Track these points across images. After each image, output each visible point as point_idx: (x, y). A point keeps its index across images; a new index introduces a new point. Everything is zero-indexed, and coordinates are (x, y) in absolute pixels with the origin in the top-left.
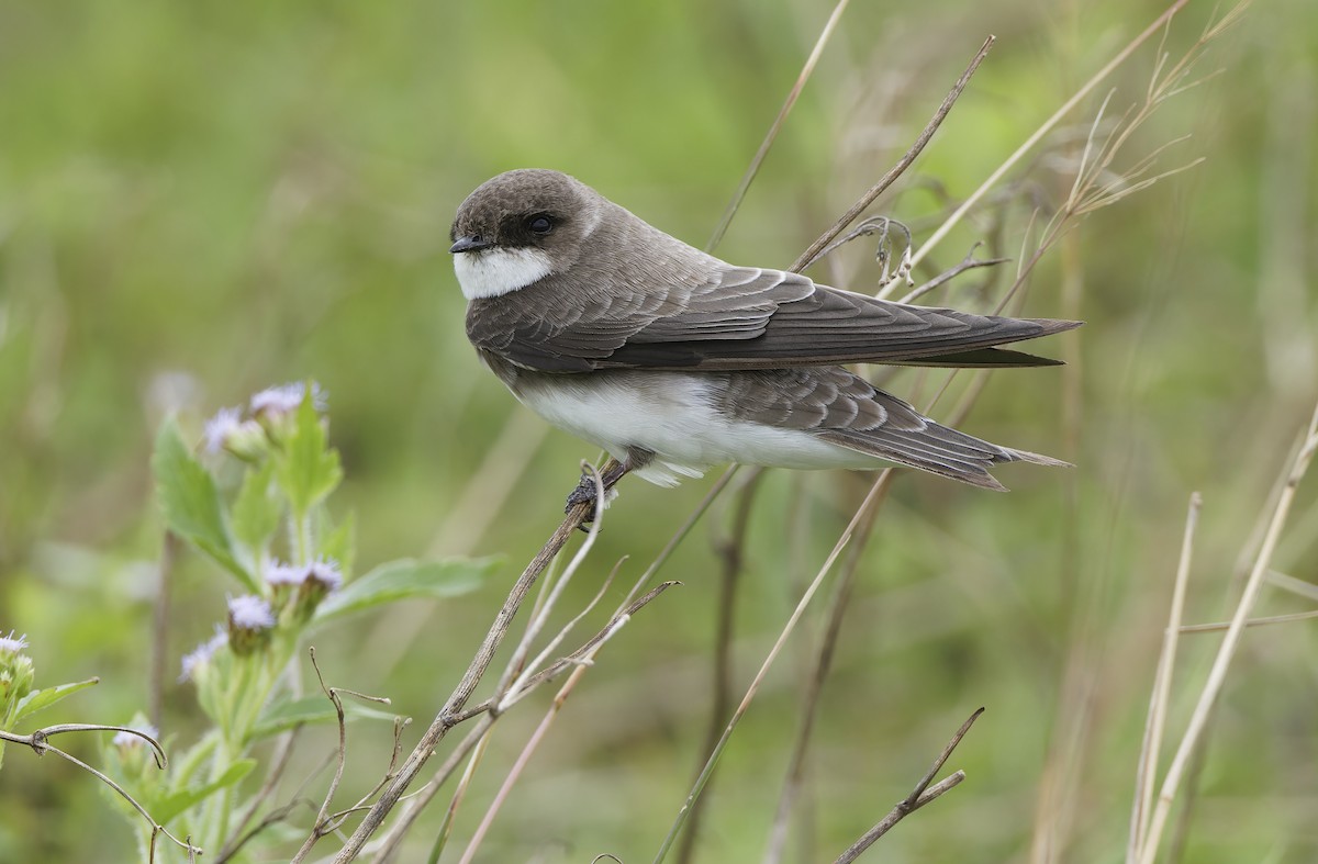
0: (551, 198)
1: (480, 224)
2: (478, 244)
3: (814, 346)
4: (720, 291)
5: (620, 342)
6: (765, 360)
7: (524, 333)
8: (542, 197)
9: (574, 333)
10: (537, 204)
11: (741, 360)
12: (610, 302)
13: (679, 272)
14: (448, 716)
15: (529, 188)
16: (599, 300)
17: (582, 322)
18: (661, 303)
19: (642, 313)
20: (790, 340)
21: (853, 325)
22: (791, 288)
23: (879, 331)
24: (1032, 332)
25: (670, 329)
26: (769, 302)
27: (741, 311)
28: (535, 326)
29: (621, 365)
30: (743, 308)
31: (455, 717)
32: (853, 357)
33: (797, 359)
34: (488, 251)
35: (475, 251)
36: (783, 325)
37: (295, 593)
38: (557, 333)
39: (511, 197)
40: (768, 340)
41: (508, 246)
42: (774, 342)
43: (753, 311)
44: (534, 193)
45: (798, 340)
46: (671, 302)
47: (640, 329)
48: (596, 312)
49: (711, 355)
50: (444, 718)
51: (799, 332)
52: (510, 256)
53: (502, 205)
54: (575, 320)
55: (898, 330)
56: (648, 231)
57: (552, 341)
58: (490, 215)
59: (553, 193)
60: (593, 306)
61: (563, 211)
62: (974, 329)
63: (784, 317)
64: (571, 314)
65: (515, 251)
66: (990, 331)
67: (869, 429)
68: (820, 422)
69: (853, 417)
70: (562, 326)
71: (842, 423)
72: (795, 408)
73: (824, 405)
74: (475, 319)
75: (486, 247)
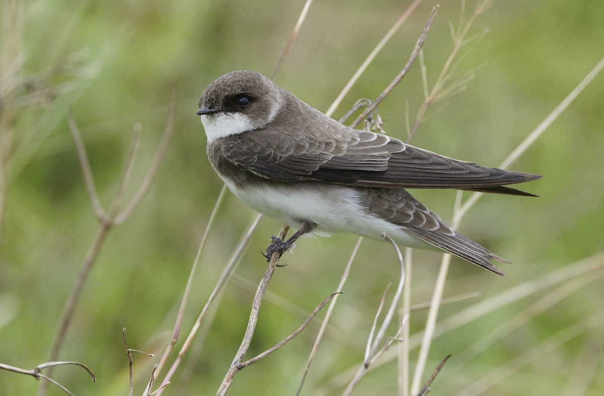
0: (250, 87)
1: (213, 100)
2: (211, 110)
3: (414, 178)
4: (360, 144)
5: (316, 167)
6: (389, 183)
7: (263, 158)
8: (245, 86)
9: (291, 159)
10: (243, 89)
11: (377, 182)
12: (307, 145)
14: (238, 364)
15: (239, 81)
16: (302, 144)
17: (295, 155)
18: (334, 148)
19: (325, 153)
20: (400, 173)
21: (431, 168)
23: (445, 172)
24: (521, 179)
25: (341, 162)
26: (386, 152)
27: (374, 156)
28: (269, 155)
29: (315, 179)
30: (375, 154)
31: (243, 364)
32: (434, 185)
33: (405, 184)
34: (217, 115)
35: (210, 114)
36: (395, 165)
38: (282, 160)
39: (229, 86)
40: (390, 173)
41: (227, 112)
42: (392, 174)
43: (380, 156)
44: (241, 83)
45: (405, 173)
47: (326, 162)
48: (302, 150)
49: (362, 178)
50: (237, 365)
52: (228, 117)
53: (225, 90)
54: (291, 153)
55: (454, 172)
57: (280, 164)
58: (218, 95)
59: (251, 84)
60: (299, 147)
61: (256, 93)
62: (492, 175)
63: (396, 161)
64: (288, 150)
65: (231, 114)
66: (499, 177)
67: (431, 230)
68: (410, 221)
69: (424, 223)
70: (284, 156)
71: (418, 225)
72: (398, 212)
73: (411, 213)
74: (232, 148)
75: (216, 112)
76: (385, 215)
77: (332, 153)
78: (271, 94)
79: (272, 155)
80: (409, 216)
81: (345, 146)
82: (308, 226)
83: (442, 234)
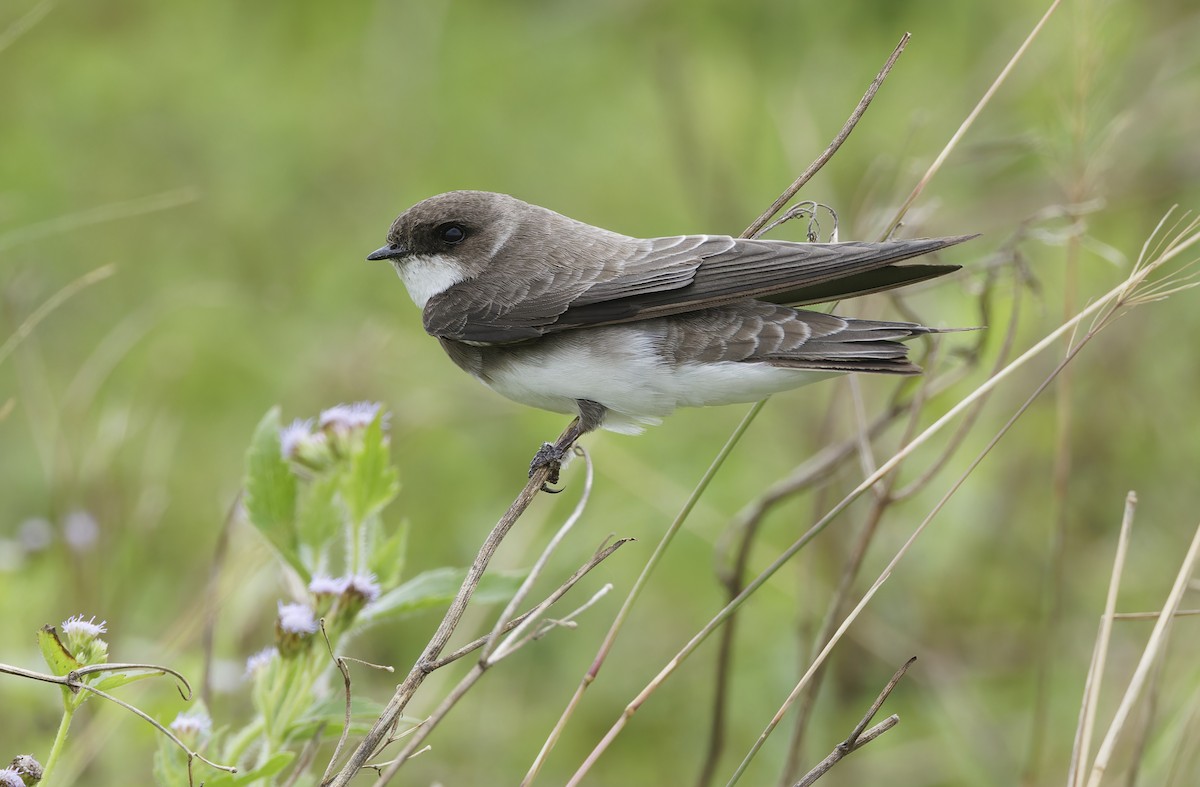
1: (398, 233)
4: (651, 255)
5: (563, 307)
6: (695, 302)
7: (476, 316)
8: (457, 211)
10: (451, 216)
11: (674, 305)
14: (425, 663)
16: (542, 278)
17: (530, 298)
18: (599, 273)
19: (582, 282)
20: (717, 283)
21: (773, 263)
22: (714, 244)
24: (936, 245)
26: (695, 258)
27: (669, 267)
28: (486, 308)
29: (566, 326)
30: (672, 265)
33: (724, 297)
34: (405, 259)
35: (395, 258)
36: (709, 272)
38: (506, 312)
39: (430, 209)
40: (697, 286)
41: (420, 253)
42: (702, 287)
43: (682, 266)
44: (451, 206)
45: (725, 281)
46: (608, 270)
47: (580, 294)
48: (541, 289)
49: (646, 305)
51: (724, 276)
52: (424, 262)
53: (419, 216)
54: (523, 297)
55: (813, 262)
57: (503, 318)
58: (406, 224)
60: (538, 284)
61: (475, 221)
63: (708, 267)
64: (518, 294)
65: (427, 258)
66: (897, 250)
68: (753, 351)
69: (780, 341)
71: (770, 348)
72: (728, 344)
73: (754, 336)
74: (431, 313)
75: (403, 254)
76: (709, 357)
77: (596, 280)
78: (501, 221)
80: (751, 342)
81: (621, 264)
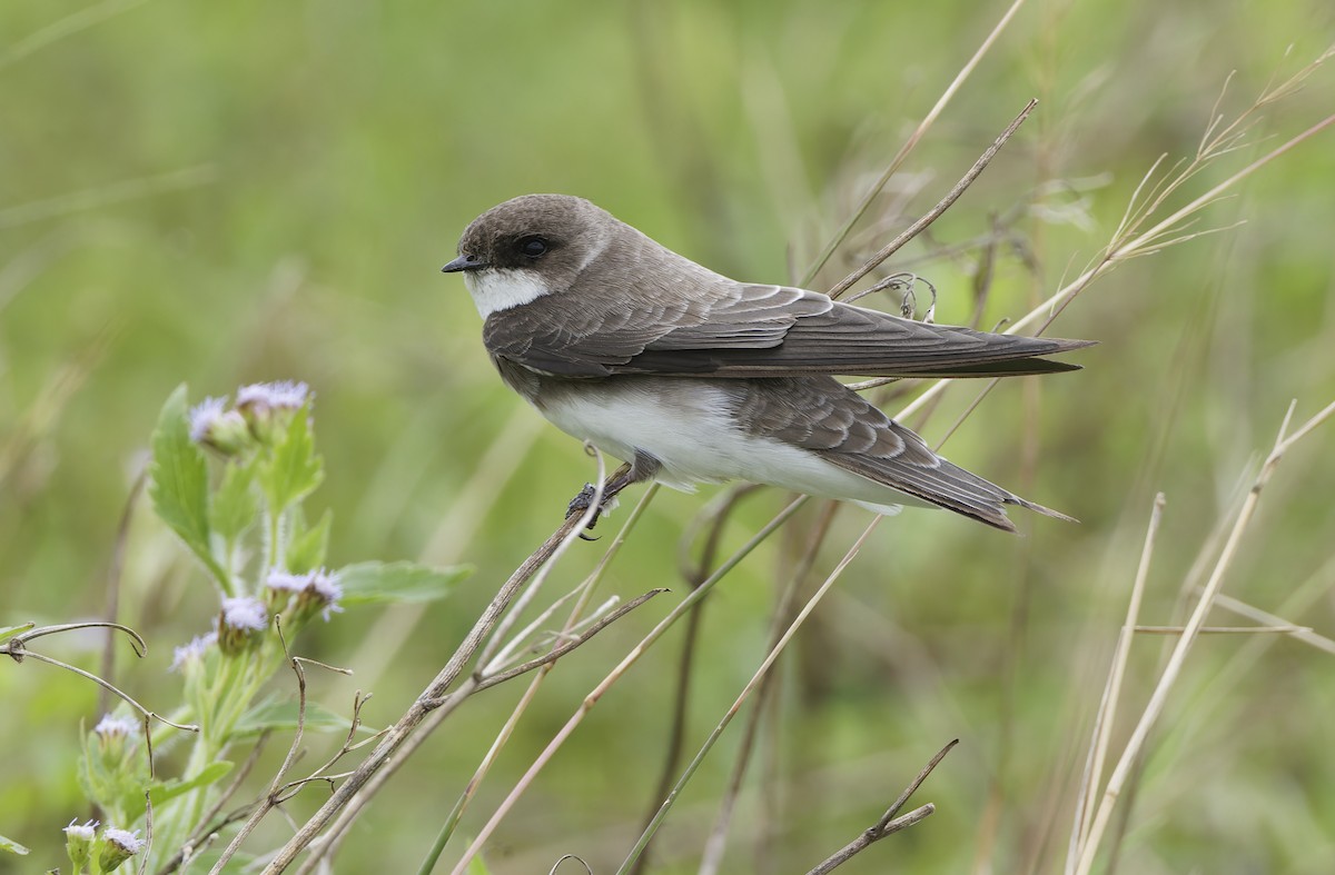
0: (548, 224)
1: (475, 244)
2: (471, 264)
3: (831, 356)
4: (739, 305)
5: (638, 349)
6: (781, 368)
7: (542, 341)
8: (540, 221)
9: (594, 343)
10: (534, 227)
11: (758, 367)
13: (696, 289)
15: (530, 211)
17: (603, 332)
18: (681, 315)
19: (662, 323)
20: (807, 351)
22: (810, 303)
23: (896, 345)
24: (1048, 348)
25: (688, 338)
26: (788, 316)
27: (758, 323)
28: (553, 335)
29: (640, 371)
30: (762, 320)
33: (813, 368)
34: (483, 272)
35: (473, 269)
36: (801, 337)
37: (293, 600)
38: (576, 342)
39: (509, 219)
40: (786, 350)
41: (501, 267)
42: (791, 352)
43: (772, 323)
44: (530, 216)
45: (816, 350)
46: (692, 314)
47: (658, 338)
49: (730, 362)
51: (816, 343)
52: (503, 277)
53: (499, 226)
54: (596, 330)
55: (914, 344)
56: (660, 250)
57: (571, 349)
58: (485, 235)
59: (552, 218)
60: (613, 317)
61: (560, 234)
62: (990, 344)
63: (802, 330)
64: (590, 324)
65: (508, 271)
66: (1007, 346)
67: (887, 457)
68: (840, 442)
69: (871, 444)
70: (581, 335)
71: (859, 447)
72: (815, 428)
73: (844, 428)
74: (493, 328)
75: (481, 267)
76: (791, 436)
77: (677, 323)
78: (588, 233)
79: (559, 335)
80: (840, 433)
81: (706, 310)
82: (645, 466)
83: (911, 465)
